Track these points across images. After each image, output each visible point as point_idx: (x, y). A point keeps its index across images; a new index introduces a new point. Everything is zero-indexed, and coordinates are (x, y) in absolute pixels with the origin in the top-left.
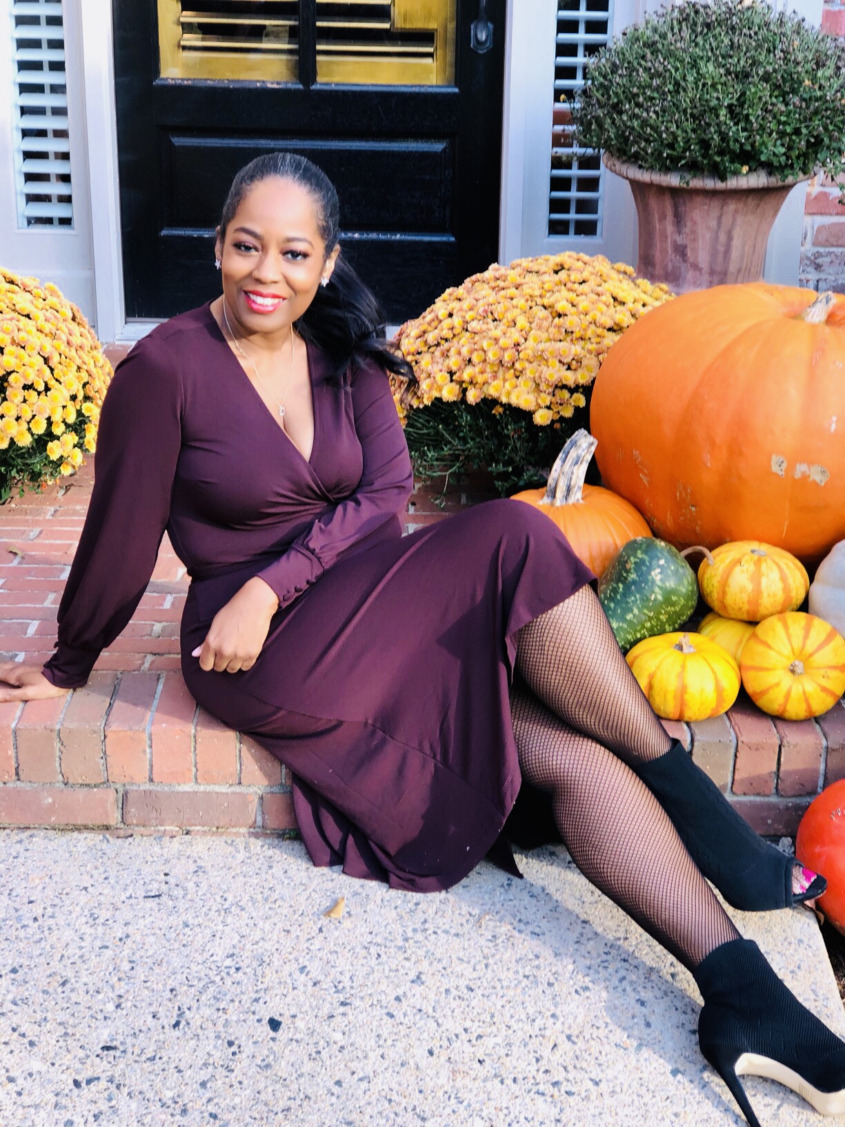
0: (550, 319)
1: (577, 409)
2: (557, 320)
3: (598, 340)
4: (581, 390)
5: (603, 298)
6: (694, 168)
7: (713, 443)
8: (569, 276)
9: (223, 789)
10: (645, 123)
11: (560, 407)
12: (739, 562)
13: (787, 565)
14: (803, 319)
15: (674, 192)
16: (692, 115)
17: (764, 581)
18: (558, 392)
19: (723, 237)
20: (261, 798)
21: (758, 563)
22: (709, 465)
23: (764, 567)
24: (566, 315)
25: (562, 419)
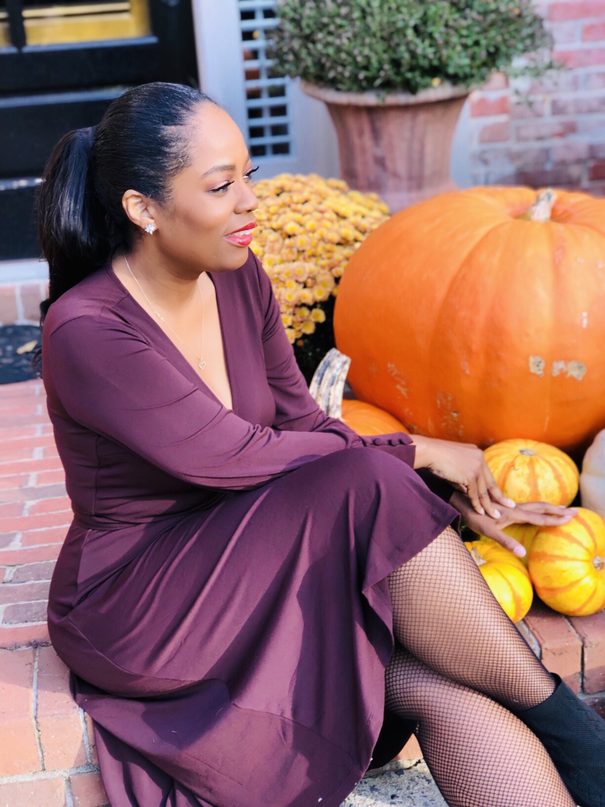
0: (281, 241)
1: (318, 325)
2: (288, 241)
3: (328, 255)
4: (319, 306)
5: (327, 215)
6: (388, 85)
7: (470, 352)
8: (291, 197)
9: (27, 778)
10: (339, 50)
11: (302, 325)
12: (511, 466)
13: (557, 461)
14: (529, 219)
15: (370, 111)
16: (382, 38)
17: (541, 483)
18: (298, 311)
19: (416, 146)
20: (69, 780)
21: (531, 464)
22: (467, 372)
23: (538, 468)
24: (294, 235)
25: (305, 336)
